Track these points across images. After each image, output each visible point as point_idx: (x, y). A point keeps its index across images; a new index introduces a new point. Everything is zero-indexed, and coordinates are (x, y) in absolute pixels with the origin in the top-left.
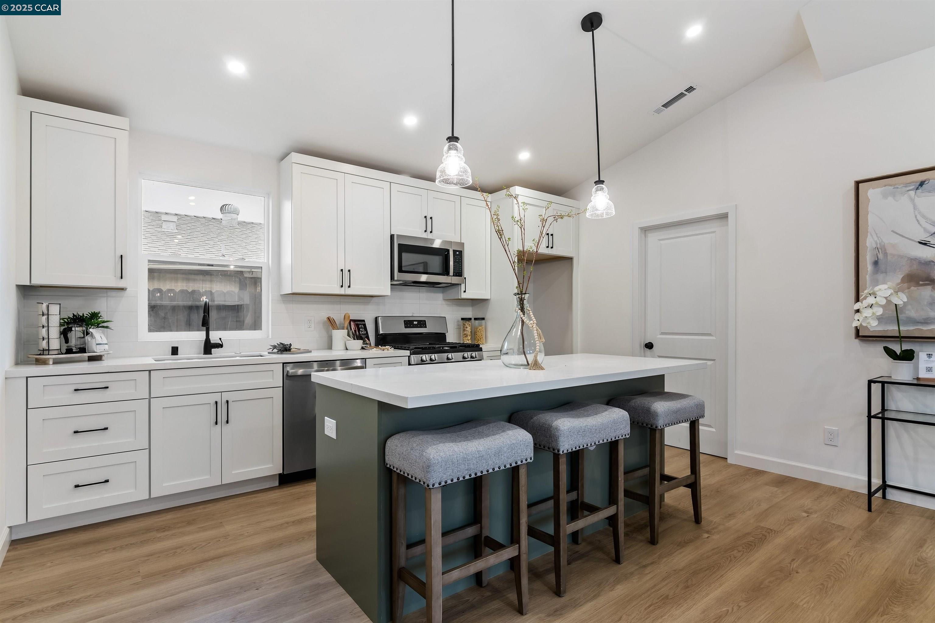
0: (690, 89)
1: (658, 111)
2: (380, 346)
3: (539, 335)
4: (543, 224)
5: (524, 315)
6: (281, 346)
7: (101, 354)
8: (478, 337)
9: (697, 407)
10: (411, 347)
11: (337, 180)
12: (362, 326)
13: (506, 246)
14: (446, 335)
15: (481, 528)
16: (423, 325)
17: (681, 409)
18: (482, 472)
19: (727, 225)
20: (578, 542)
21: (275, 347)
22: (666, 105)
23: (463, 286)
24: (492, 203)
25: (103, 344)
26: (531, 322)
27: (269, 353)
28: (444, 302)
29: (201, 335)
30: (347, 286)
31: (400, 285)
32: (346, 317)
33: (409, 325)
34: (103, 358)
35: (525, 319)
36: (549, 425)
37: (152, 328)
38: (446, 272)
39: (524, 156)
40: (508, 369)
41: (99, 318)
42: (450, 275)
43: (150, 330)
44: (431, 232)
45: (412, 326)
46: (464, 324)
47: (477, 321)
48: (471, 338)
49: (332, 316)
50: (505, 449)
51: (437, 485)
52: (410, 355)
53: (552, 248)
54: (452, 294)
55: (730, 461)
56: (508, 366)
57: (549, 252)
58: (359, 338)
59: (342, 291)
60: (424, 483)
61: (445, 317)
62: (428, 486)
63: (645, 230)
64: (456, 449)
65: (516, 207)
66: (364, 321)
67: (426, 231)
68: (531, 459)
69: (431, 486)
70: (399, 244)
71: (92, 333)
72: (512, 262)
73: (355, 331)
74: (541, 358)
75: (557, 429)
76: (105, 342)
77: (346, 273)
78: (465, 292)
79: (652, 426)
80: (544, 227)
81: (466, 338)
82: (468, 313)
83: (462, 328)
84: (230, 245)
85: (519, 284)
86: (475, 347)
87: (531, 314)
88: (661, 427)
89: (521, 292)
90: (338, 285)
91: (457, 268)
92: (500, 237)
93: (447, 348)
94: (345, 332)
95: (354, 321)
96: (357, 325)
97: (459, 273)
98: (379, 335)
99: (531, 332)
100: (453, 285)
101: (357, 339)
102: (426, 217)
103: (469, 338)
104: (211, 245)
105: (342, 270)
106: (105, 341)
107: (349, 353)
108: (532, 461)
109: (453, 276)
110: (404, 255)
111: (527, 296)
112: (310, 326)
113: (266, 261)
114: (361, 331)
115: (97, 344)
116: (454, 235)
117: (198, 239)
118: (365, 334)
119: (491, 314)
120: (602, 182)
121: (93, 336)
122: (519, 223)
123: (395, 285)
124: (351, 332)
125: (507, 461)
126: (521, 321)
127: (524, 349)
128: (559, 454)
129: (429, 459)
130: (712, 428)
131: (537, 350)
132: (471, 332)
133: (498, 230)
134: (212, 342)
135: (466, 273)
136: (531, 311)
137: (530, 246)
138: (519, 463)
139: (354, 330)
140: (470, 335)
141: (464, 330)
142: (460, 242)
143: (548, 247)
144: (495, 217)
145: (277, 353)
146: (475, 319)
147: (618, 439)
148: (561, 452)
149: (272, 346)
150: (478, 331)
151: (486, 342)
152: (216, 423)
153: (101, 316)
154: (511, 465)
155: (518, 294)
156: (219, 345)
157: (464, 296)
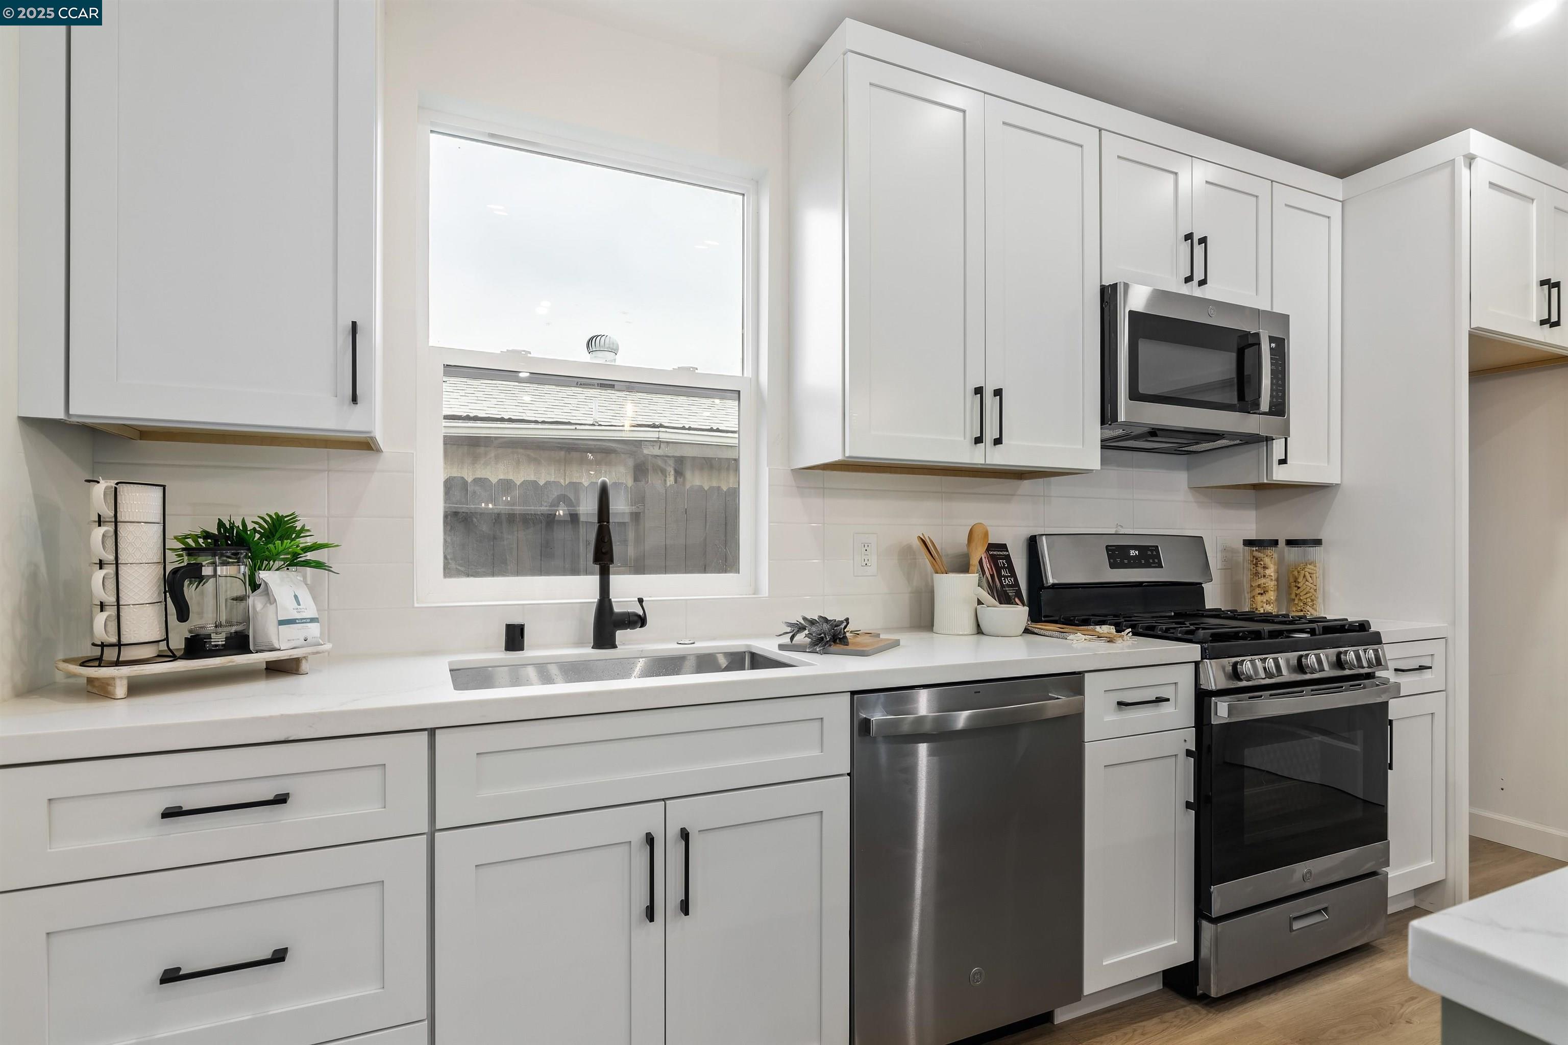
7: (295, 654)
8: (1305, 597)
12: (1003, 563)
16: (1153, 561)
25: (303, 621)
33: (1118, 560)
34: (304, 666)
37: (453, 565)
41: (298, 536)
43: (448, 572)
45: (1126, 561)
47: (1295, 550)
49: (929, 534)
59: (977, 457)
61: (1202, 537)
71: (266, 584)
73: (992, 576)
76: (311, 612)
81: (1264, 598)
84: (605, 405)
96: (994, 559)
104: (573, 405)
106: (310, 610)
110: (1144, 346)
112: (866, 562)
113: (748, 373)
115: (282, 623)
117: (552, 395)
121: (270, 594)
132: (1277, 580)
139: (990, 575)
146: (1290, 543)
149: (790, 625)
152: (650, 914)
153: (303, 529)
156: (636, 618)
157: (1280, 474)
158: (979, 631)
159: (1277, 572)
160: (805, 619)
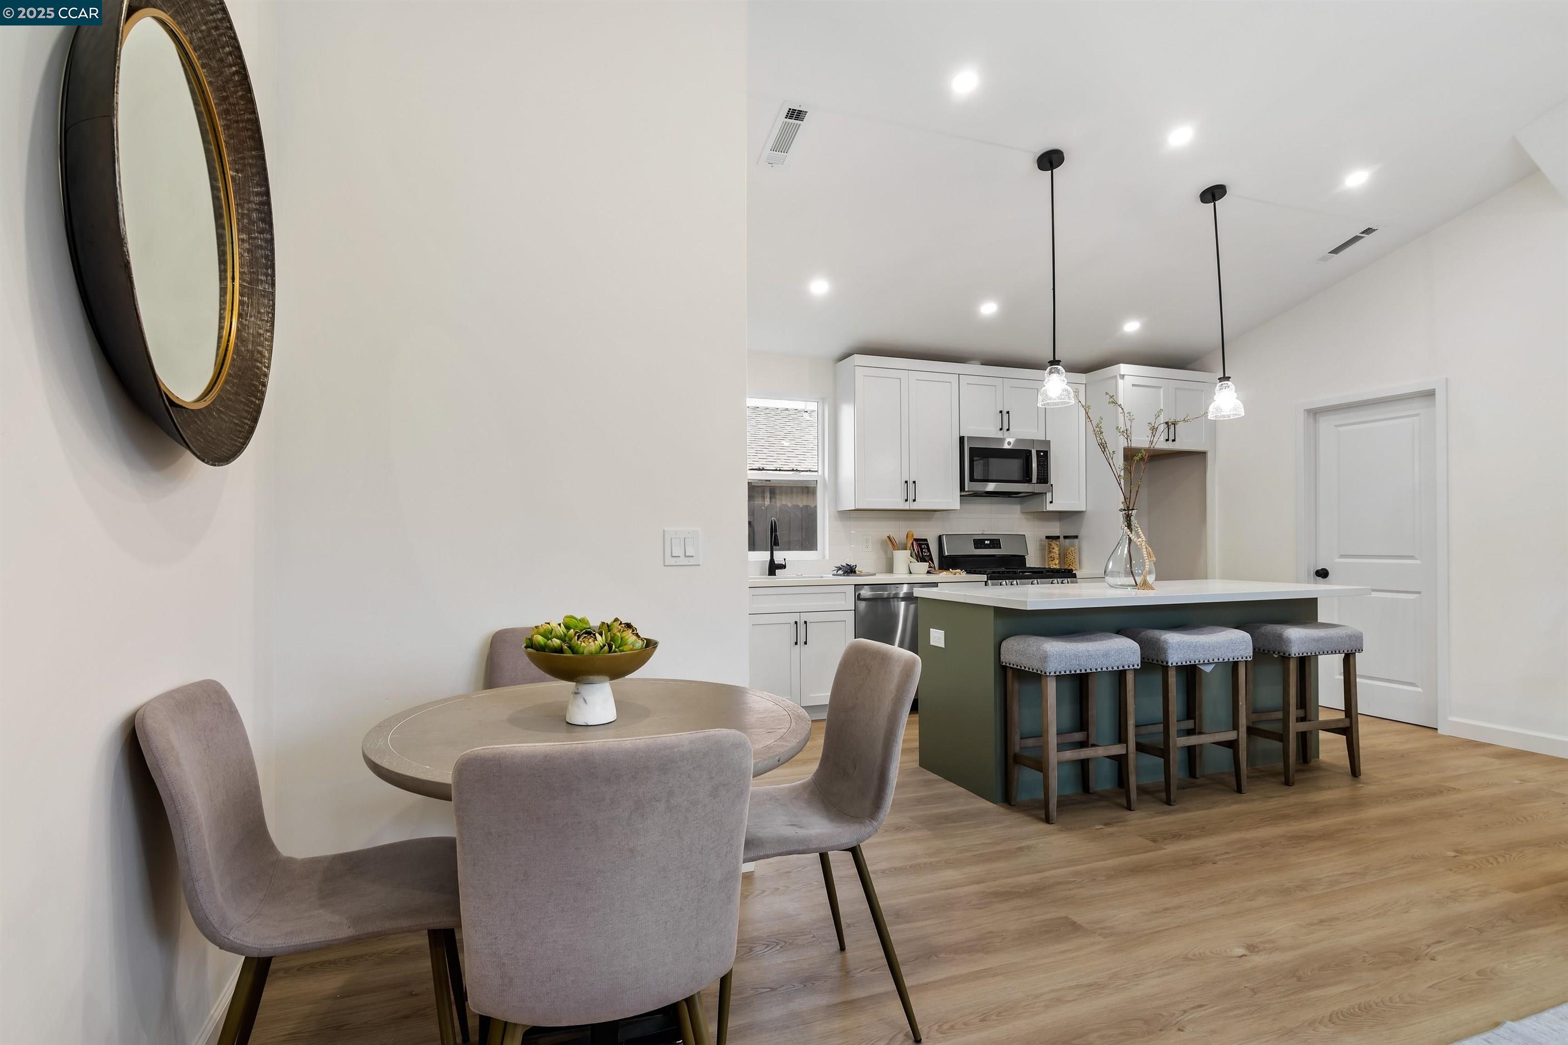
0: (1369, 231)
1: (1324, 259)
2: (951, 570)
3: (1149, 554)
4: (1152, 433)
5: (1131, 532)
6: (848, 567)
9: (1349, 639)
10: (988, 571)
11: (900, 379)
13: (1110, 459)
14: (1025, 558)
15: (1088, 736)
17: (1326, 638)
18: (1091, 670)
19: (1435, 406)
20: (1195, 776)
21: (840, 569)
22: (1336, 251)
23: (1049, 495)
24: (1087, 386)
26: (1140, 540)
27: (833, 575)
28: (1022, 516)
29: (765, 556)
30: (911, 500)
31: (969, 495)
32: (909, 535)
35: (1133, 537)
36: (1157, 639)
38: (1027, 478)
39: (1132, 327)
40: (1113, 589)
42: (1033, 482)
44: (1008, 430)
46: (1051, 545)
47: (1067, 541)
48: (1059, 562)
50: (1113, 653)
51: (1052, 674)
52: (987, 580)
53: (1174, 440)
54: (1033, 505)
55: (1439, 732)
56: (1112, 587)
57: (1170, 446)
58: (922, 559)
59: (906, 506)
60: (1041, 671)
62: (1045, 673)
63: (1314, 413)
64: (1068, 647)
65: (1121, 417)
66: (926, 540)
67: (1001, 429)
68: (1138, 666)
69: (1048, 674)
70: (970, 448)
72: (1117, 477)
73: (918, 552)
74: (1151, 579)
75: (1165, 642)
77: (911, 485)
78: (1051, 502)
79: (1284, 654)
80: (1154, 436)
81: (1053, 562)
82: (1055, 529)
83: (1047, 549)
85: (1125, 499)
86: (1067, 572)
87: (1140, 531)
88: (1295, 655)
89: (1128, 507)
90: (903, 498)
91: (1041, 473)
92: (1103, 450)
93: (1028, 574)
94: (908, 552)
95: (916, 540)
96: (920, 545)
97: (1044, 478)
98: (943, 557)
99: (1139, 549)
100: (1034, 494)
101: (921, 562)
102: (1001, 412)
103: (1057, 562)
105: (906, 482)
107: (912, 576)
108: (1139, 668)
109: (1037, 483)
111: (1134, 512)
114: (925, 552)
116: (1037, 431)
118: (928, 556)
119: (1087, 530)
120: (1228, 378)
122: (1125, 434)
123: (967, 496)
124: (914, 553)
125: (1115, 664)
126: (1127, 539)
127: (1131, 568)
128: (1168, 666)
129: (1046, 652)
130: (1418, 687)
131: (1146, 569)
132: (1059, 554)
133: (1101, 444)
134: (776, 563)
135: (1053, 479)
136: (1139, 528)
137: (1141, 440)
138: (1126, 667)
140: (1058, 558)
141: (1050, 552)
142: (1044, 439)
143: (1167, 440)
144: (1098, 429)
145: (844, 575)
146: (1065, 537)
147: (1237, 660)
148: (1170, 664)
150: (1069, 552)
151: (1080, 568)
154: (1118, 668)
155: (1124, 510)
157: (1050, 508)
158: (911, 573)
159: (1059, 550)
160: (842, 565)
